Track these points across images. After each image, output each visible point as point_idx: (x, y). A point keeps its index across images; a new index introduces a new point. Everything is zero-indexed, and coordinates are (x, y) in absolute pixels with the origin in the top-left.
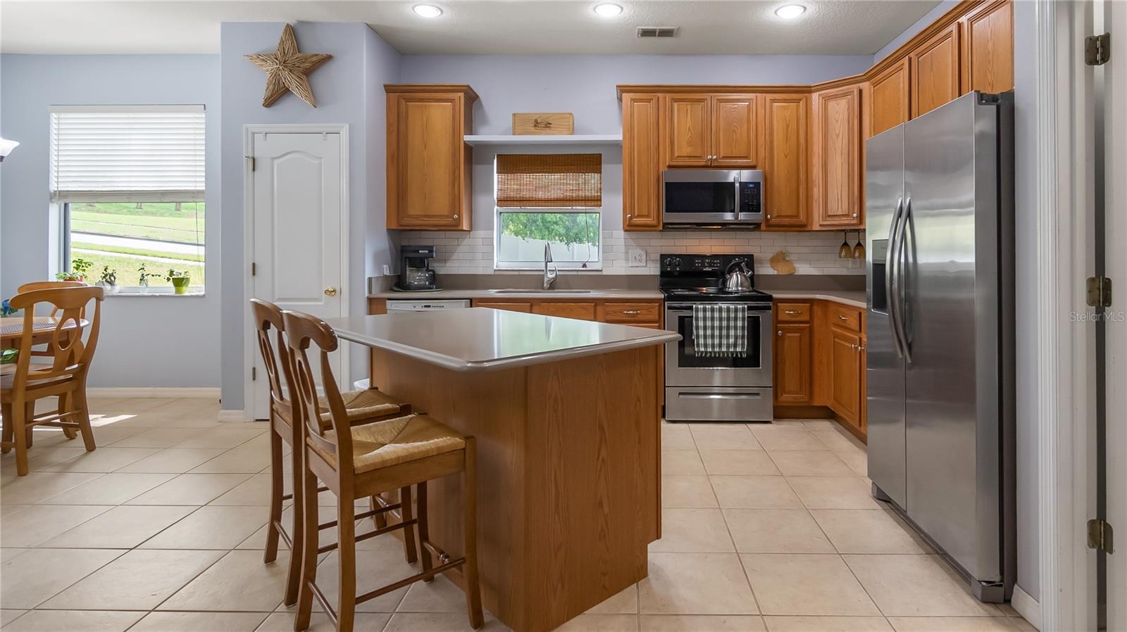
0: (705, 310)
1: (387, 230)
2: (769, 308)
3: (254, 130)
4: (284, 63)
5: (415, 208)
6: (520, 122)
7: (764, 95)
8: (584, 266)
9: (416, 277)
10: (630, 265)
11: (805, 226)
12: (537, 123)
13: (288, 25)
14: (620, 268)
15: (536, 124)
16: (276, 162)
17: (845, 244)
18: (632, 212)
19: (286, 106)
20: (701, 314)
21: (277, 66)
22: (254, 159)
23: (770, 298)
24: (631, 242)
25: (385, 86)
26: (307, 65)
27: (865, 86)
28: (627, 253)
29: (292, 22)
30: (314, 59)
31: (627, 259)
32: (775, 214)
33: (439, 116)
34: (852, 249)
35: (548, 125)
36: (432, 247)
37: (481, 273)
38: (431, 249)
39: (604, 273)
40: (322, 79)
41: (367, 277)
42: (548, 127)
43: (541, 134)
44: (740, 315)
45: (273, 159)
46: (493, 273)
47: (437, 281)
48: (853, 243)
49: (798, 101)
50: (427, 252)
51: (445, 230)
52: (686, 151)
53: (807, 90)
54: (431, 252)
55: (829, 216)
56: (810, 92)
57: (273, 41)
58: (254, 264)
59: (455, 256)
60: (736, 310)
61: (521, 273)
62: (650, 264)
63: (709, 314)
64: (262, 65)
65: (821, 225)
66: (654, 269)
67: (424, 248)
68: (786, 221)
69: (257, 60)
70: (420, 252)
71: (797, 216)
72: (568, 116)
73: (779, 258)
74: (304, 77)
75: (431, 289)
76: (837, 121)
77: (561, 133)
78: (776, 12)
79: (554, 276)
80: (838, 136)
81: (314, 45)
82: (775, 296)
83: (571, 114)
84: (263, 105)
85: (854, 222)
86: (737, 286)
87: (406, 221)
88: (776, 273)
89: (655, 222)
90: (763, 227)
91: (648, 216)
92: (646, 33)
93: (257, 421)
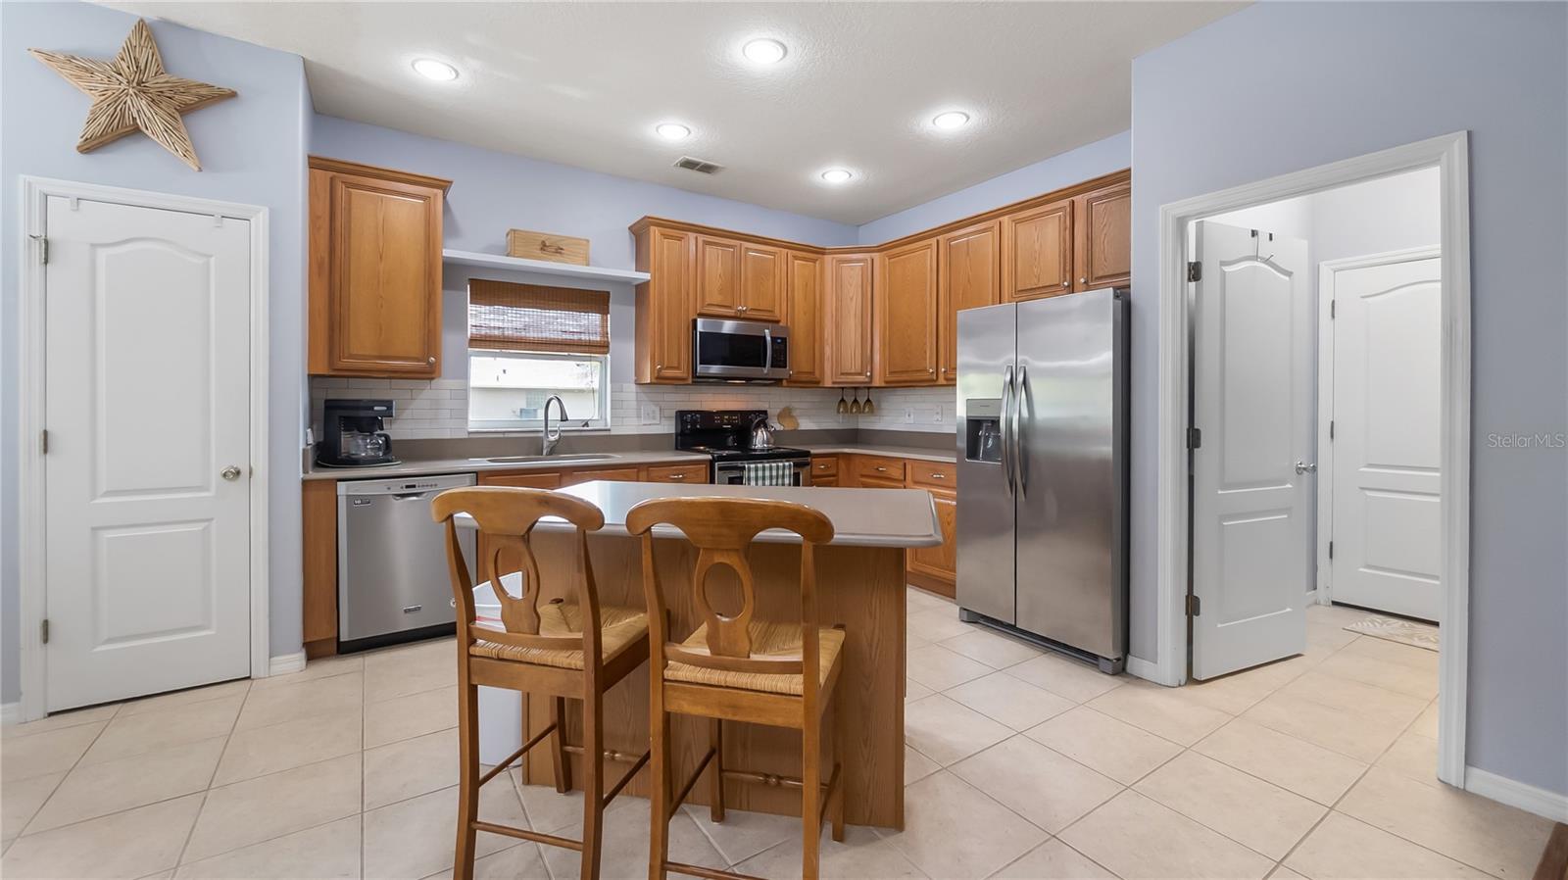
0: (756, 469)
1: (309, 375)
2: (807, 464)
3: (46, 190)
4: (138, 84)
5: (361, 343)
6: (518, 241)
7: (786, 250)
8: (586, 424)
9: (355, 444)
10: (643, 422)
11: (818, 382)
12: (545, 245)
13: (142, 20)
14: (631, 427)
15: (544, 247)
16: (102, 254)
17: (843, 400)
18: (661, 362)
19: (125, 158)
20: (753, 474)
21: (123, 87)
22: (46, 242)
23: (807, 454)
24: (643, 397)
25: (309, 157)
26: (188, 98)
27: (876, 256)
28: (639, 409)
29: (150, 16)
30: (203, 91)
31: (639, 417)
32: (795, 371)
33: (402, 211)
34: (862, 405)
35: (559, 251)
36: (391, 402)
37: (448, 437)
38: (389, 404)
39: (613, 433)
40: (209, 123)
41: (301, 448)
42: (560, 253)
43: (550, 260)
44: (787, 472)
45: (94, 246)
46: (466, 437)
47: (390, 450)
48: (849, 400)
49: (814, 261)
50: (385, 408)
51: (390, 378)
52: (717, 299)
53: (821, 251)
54: (390, 408)
55: (842, 374)
56: (824, 254)
57: (112, 42)
58: (46, 433)
59: (407, 414)
60: (784, 466)
61: (506, 435)
62: (665, 422)
63: (760, 474)
64: (79, 77)
65: (834, 383)
66: (668, 427)
67: (381, 403)
68: (804, 378)
69: (67, 66)
70: (376, 408)
71: (813, 373)
72: (585, 242)
73: (786, 414)
74: (177, 115)
75: (389, 461)
76: (851, 285)
77: (574, 262)
79: (557, 437)
80: (852, 299)
81: (194, 68)
82: (812, 451)
83: (588, 241)
84: (78, 147)
85: (867, 380)
86: (763, 443)
87: (347, 362)
88: (782, 428)
89: (685, 375)
90: (784, 382)
91: (678, 368)
92: (689, 165)
93: (51, 714)
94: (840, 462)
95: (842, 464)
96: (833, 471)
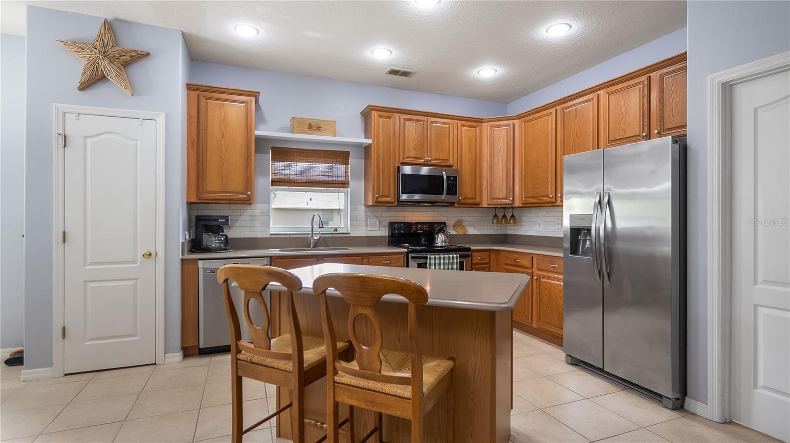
0: (435, 259)
1: (187, 202)
2: (469, 256)
3: (65, 110)
4: (104, 53)
5: (213, 184)
6: (297, 124)
7: (458, 121)
8: (336, 230)
9: (212, 240)
10: (369, 229)
11: (479, 204)
12: (311, 126)
13: (106, 20)
14: (362, 231)
15: (310, 126)
16: (89, 141)
17: (496, 216)
18: (378, 193)
19: (100, 91)
20: (433, 262)
21: (97, 55)
22: (65, 136)
23: (469, 249)
24: (369, 214)
25: (187, 84)
26: (128, 58)
27: (516, 122)
28: (366, 221)
29: (110, 17)
30: (134, 54)
31: (367, 226)
32: (463, 197)
33: (234, 111)
34: (508, 218)
35: (319, 128)
36: (228, 217)
37: (259, 236)
38: (226, 218)
39: (351, 235)
40: (137, 70)
41: (181, 242)
42: (319, 130)
43: (314, 134)
44: (455, 261)
45: (86, 137)
46: (269, 236)
47: (228, 244)
48: (500, 215)
49: (476, 127)
50: (225, 220)
51: (229, 204)
52: (413, 153)
53: (480, 121)
54: (227, 220)
55: (494, 199)
56: (482, 122)
57: (92, 32)
58: (64, 232)
59: (238, 224)
60: (453, 257)
61: (291, 236)
62: (382, 229)
63: (437, 261)
64: (78, 52)
65: (488, 204)
66: (384, 232)
67: (222, 217)
68: (470, 201)
69: (73, 47)
70: (220, 220)
71: (475, 198)
72: (334, 123)
73: (458, 224)
74: (122, 68)
75: (227, 250)
76: (500, 142)
77: (327, 135)
78: (478, 72)
79: (318, 237)
80: (500, 150)
81: (130, 42)
82: (472, 248)
83: (335, 122)
84: (78, 88)
85: (510, 202)
86: (442, 242)
87: (205, 195)
88: (456, 233)
89: (393, 201)
90: (456, 204)
91: (388, 196)
92: (394, 72)
93: (66, 375)
94: (491, 254)
95: (493, 256)
96: (486, 261)
